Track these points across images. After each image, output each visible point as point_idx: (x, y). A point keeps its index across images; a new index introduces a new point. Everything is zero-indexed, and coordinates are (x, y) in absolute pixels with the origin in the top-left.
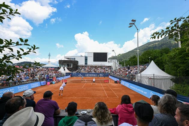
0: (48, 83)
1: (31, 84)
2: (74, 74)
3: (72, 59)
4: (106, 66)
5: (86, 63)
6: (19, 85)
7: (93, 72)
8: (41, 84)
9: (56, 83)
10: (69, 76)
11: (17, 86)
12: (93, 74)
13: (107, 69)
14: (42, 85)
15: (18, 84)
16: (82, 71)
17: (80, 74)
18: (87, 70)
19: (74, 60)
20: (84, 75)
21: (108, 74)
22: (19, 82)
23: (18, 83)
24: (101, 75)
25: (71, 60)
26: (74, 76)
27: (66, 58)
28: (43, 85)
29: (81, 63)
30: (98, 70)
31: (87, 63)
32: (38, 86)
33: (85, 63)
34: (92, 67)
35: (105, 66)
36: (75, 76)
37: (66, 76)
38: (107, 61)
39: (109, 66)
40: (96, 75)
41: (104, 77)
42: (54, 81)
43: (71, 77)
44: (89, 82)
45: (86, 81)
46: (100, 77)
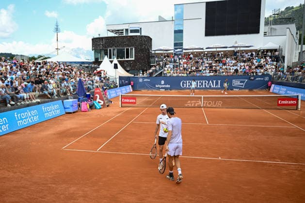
0: (85, 105)
1: (43, 107)
2: (141, 80)
3: (132, 31)
4: (256, 51)
5: (179, 45)
6: (14, 107)
7: (208, 73)
8: (65, 108)
9: (104, 106)
10: (129, 88)
11: (11, 110)
12: (208, 79)
13: (263, 61)
14: (68, 111)
15: (12, 105)
16: (169, 70)
17: (163, 82)
18: (185, 69)
19: (138, 34)
20: (174, 83)
21: (267, 79)
22: (13, 99)
23: (13, 103)
24: (236, 83)
25: (130, 34)
26: (144, 86)
27: (112, 31)
28: (71, 110)
29: (162, 42)
30: (225, 64)
31: (181, 44)
32: (58, 112)
33: (175, 45)
34: (200, 55)
35: (251, 51)
36: (147, 88)
37: (121, 86)
38: (257, 31)
39: (267, 51)
40: (217, 83)
41: (251, 90)
42: (98, 100)
43: (134, 90)
44: (214, 106)
45: (204, 103)
46: (234, 89)
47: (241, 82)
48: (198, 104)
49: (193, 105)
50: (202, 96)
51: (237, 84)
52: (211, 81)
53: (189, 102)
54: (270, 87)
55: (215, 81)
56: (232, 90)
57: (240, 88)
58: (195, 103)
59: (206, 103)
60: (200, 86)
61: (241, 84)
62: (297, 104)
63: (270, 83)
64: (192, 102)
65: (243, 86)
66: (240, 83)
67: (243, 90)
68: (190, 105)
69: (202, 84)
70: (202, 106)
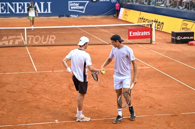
24: (74, 6)
44: (44, 43)
45: (28, 38)
46: (71, 16)
47: (81, 4)
48: (19, 40)
49: (11, 44)
50: (25, 28)
51: (75, 8)
52: (36, 4)
53: (5, 38)
54: (118, 11)
55: (42, 3)
56: (68, 16)
57: (79, 14)
58: (14, 40)
59: (32, 38)
60: (20, 11)
61: (81, 8)
62: (151, 36)
63: (117, 5)
64: (10, 37)
65: (82, 10)
66: (79, 5)
67: (84, 17)
68: (7, 43)
69: (23, 8)
70: (25, 43)
